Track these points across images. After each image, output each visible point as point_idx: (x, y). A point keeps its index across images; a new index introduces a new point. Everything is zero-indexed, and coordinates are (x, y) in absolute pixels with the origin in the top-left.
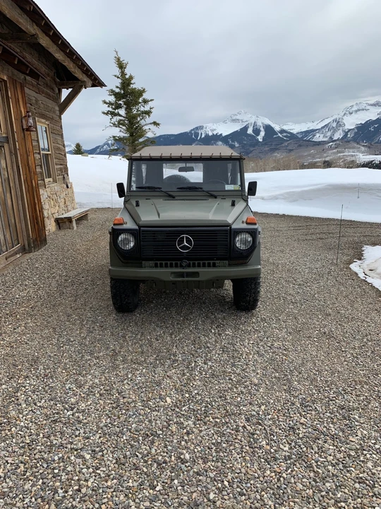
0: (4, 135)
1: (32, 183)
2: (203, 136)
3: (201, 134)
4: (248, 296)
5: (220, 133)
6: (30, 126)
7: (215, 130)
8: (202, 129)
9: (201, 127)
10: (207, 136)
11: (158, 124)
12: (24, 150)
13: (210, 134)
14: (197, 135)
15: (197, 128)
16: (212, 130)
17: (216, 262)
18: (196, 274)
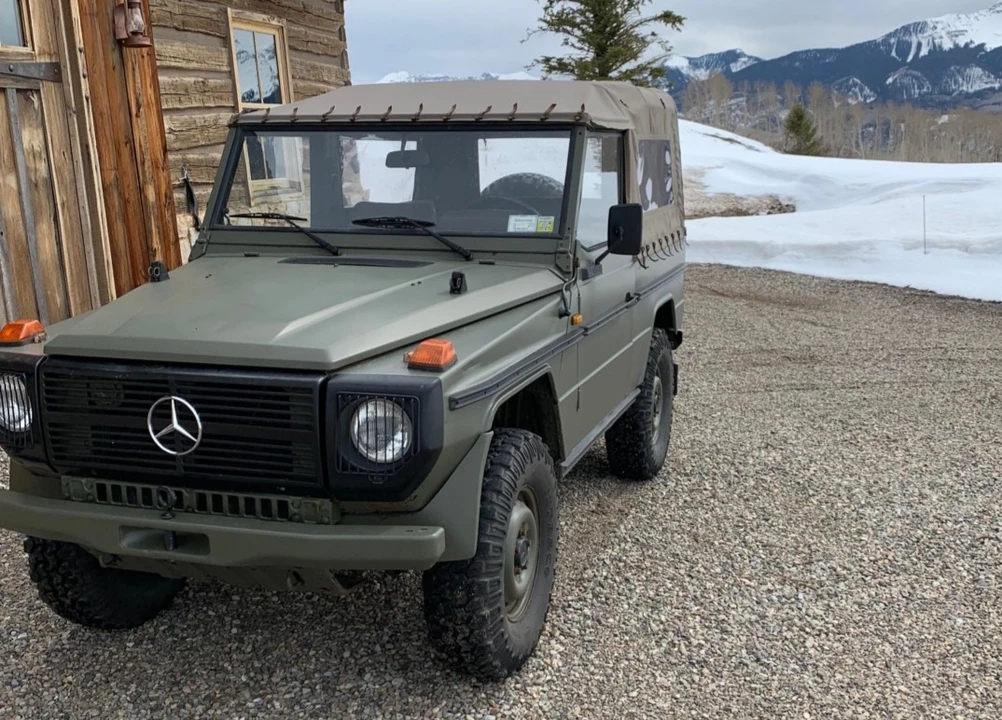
0: (45, 60)
1: (141, 190)
2: (924, 52)
3: (919, 45)
4: (446, 629)
5: (977, 43)
6: (135, 33)
7: (962, 32)
8: (922, 31)
9: (919, 27)
10: (936, 51)
11: (679, 20)
12: (118, 99)
13: (947, 45)
14: (904, 48)
15: (906, 29)
16: (953, 35)
17: (290, 499)
18: (198, 541)
